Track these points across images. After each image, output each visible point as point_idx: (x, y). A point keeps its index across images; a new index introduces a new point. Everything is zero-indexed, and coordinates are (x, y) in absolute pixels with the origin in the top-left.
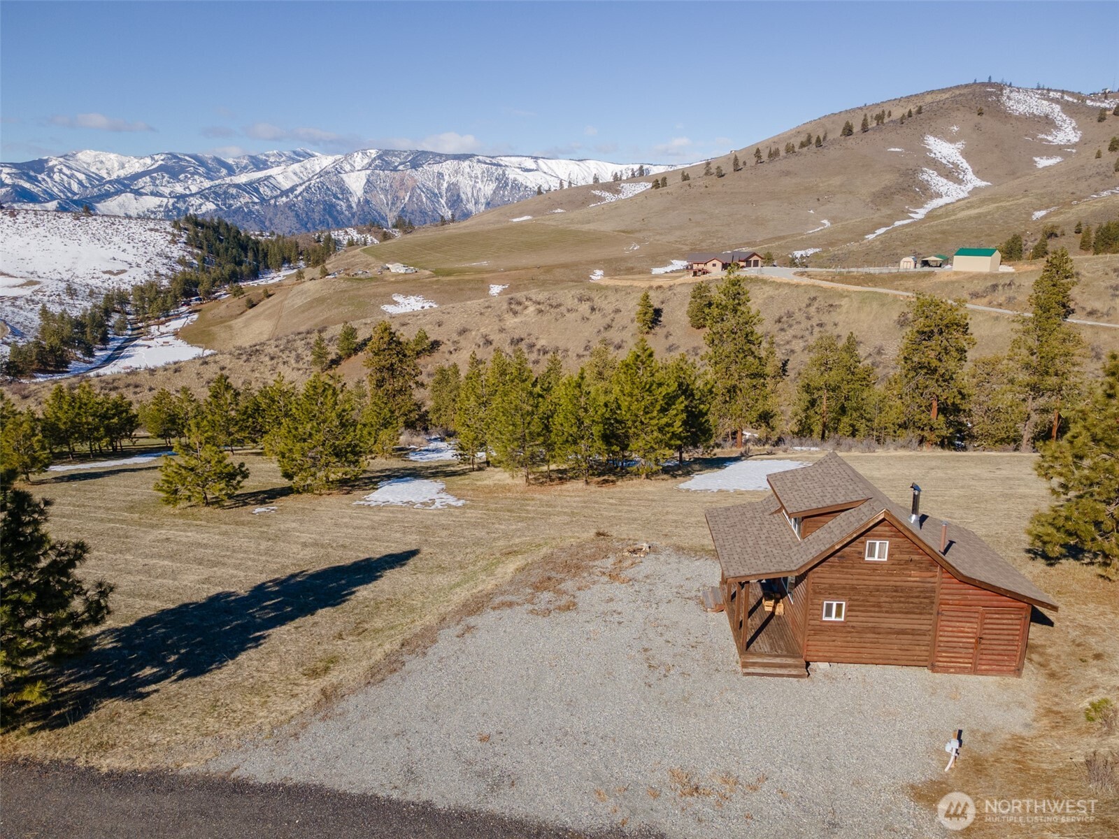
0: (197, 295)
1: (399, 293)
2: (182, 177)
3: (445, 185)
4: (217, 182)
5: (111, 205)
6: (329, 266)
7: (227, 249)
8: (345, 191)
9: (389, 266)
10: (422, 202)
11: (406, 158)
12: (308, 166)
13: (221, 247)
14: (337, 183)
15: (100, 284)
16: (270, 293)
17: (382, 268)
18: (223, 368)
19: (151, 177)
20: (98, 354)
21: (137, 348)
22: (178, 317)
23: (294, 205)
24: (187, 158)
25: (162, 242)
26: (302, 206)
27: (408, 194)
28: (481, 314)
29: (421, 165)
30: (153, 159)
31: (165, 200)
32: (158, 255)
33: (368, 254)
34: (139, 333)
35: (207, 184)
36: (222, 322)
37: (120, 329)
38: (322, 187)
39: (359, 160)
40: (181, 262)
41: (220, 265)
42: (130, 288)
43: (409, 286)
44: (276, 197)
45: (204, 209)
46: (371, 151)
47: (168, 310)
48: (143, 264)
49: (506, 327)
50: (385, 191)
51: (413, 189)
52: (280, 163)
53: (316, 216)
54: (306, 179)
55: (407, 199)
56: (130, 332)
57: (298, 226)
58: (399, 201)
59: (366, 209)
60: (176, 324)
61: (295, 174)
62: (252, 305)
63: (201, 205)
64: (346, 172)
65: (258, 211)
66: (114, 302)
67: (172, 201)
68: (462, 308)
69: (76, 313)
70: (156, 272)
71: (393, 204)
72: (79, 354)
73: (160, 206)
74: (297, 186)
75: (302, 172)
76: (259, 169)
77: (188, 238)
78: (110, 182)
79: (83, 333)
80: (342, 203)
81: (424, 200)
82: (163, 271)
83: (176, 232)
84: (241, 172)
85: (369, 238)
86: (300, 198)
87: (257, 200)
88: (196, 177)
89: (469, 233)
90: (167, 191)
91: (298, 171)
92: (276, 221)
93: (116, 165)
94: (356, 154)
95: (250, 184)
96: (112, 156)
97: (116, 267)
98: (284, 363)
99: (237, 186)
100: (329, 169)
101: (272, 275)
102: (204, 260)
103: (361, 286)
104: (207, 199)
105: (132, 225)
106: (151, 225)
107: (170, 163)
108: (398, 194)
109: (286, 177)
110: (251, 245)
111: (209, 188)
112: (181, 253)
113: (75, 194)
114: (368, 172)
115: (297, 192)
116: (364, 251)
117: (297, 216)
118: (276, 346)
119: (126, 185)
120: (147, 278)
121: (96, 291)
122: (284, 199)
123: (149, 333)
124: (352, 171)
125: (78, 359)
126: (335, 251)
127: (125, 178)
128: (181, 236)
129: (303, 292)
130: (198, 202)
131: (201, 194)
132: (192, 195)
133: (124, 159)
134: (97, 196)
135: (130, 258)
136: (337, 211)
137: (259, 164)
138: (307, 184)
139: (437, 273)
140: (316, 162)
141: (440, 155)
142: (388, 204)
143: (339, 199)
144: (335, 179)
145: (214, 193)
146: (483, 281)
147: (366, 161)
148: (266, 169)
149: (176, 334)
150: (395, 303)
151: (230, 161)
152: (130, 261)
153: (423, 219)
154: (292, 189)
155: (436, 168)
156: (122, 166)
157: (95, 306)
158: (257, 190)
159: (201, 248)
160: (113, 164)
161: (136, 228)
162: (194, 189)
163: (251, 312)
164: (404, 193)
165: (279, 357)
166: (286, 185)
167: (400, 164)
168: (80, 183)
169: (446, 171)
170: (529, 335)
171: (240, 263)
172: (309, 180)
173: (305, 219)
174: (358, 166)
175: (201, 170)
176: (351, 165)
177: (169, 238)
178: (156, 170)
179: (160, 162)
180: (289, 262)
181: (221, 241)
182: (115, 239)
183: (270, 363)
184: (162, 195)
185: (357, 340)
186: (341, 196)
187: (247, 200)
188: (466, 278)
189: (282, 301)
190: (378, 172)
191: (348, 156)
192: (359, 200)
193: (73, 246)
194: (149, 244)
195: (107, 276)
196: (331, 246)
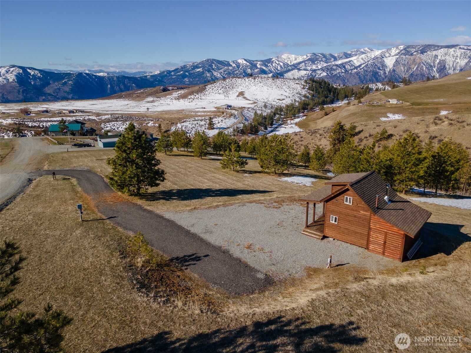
0: (307, 109)
1: (391, 112)
2: (316, 62)
3: (438, 61)
4: (329, 64)
5: (289, 75)
6: (362, 100)
7: (323, 91)
8: (384, 66)
9: (389, 100)
10: (423, 70)
11: (419, 48)
12: (369, 55)
13: (321, 90)
14: (381, 62)
15: (275, 104)
16: (335, 110)
17: (386, 101)
18: (302, 137)
19: (305, 63)
20: (269, 129)
21: (282, 128)
22: (298, 117)
23: (359, 73)
24: (319, 55)
25: (299, 88)
26: (362, 73)
27: (416, 66)
28: (418, 123)
29: (426, 52)
30: (307, 56)
31: (308, 72)
32: (297, 93)
33: (382, 95)
34: (284, 123)
35: (325, 65)
36: (313, 121)
37: (278, 121)
38: (374, 65)
39: (394, 51)
40: (305, 96)
41: (319, 98)
42: (284, 106)
43: (396, 110)
44: (352, 70)
45: (322, 75)
46: (401, 46)
47: (295, 115)
48: (291, 97)
49: (429, 131)
50: (404, 65)
51: (420, 64)
52: (356, 54)
53: (368, 78)
54: (367, 61)
55: (415, 69)
56: (281, 122)
57: (359, 82)
58: (410, 70)
59: (393, 74)
60: (297, 120)
61: (362, 59)
62: (326, 114)
63: (321, 73)
64: (386, 57)
65: (343, 76)
66: (278, 110)
67: (310, 72)
68: (409, 120)
69: (265, 114)
70: (295, 100)
71: (407, 71)
72: (263, 128)
73: (306, 74)
74: (362, 64)
75: (365, 58)
76: (347, 58)
77: (309, 87)
78: (290, 66)
79: (265, 121)
80: (381, 71)
81: (424, 69)
82: (297, 99)
83: (305, 84)
84: (339, 59)
85: (387, 87)
86: (362, 70)
87: (343, 71)
88: (321, 62)
89: (439, 85)
90: (309, 68)
91: (364, 58)
92: (350, 80)
93: (294, 59)
94: (393, 48)
95: (342, 64)
96: (293, 56)
97: (282, 98)
98: (325, 137)
99: (337, 65)
100: (378, 56)
101: (339, 102)
102: (313, 96)
103: (373, 109)
104: (324, 71)
105: (290, 82)
106: (297, 82)
107: (313, 57)
108: (411, 67)
109: (358, 61)
110: (333, 90)
111: (325, 67)
112: (305, 92)
113: (278, 70)
114: (397, 56)
115: (361, 67)
116: (381, 93)
117: (360, 77)
118: (323, 131)
119: (296, 67)
120: (291, 102)
121: (273, 106)
122: (355, 70)
123: (287, 123)
124: (389, 57)
125: (262, 130)
126: (369, 93)
127: (296, 64)
128: (307, 86)
129: (348, 110)
130: (320, 72)
131: (322, 69)
132: (318, 70)
133: (297, 57)
134: (286, 71)
135: (287, 94)
136: (378, 75)
137: (347, 56)
138: (367, 63)
139: (413, 104)
140: (373, 53)
141: (438, 46)
142: (404, 71)
143: (380, 70)
144: (380, 60)
145: (327, 68)
146: (437, 109)
147: (397, 51)
148: (350, 58)
149: (296, 124)
150: (388, 117)
151: (336, 55)
152: (287, 95)
153: (421, 78)
154: (360, 66)
155: (434, 53)
156: (296, 59)
157: (271, 112)
158: (344, 67)
159: (313, 91)
160: (292, 58)
161: (292, 83)
162: (320, 67)
163: (326, 117)
164: (414, 66)
165: (323, 135)
166: (357, 64)
167: (415, 52)
168: (281, 67)
169: (440, 54)
170: (441, 135)
171: (326, 97)
172: (368, 61)
173: (363, 79)
174: (393, 54)
175: (324, 59)
176: (390, 54)
177: (302, 87)
178: (307, 60)
179: (309, 57)
180: (348, 97)
181: (321, 88)
182: (284, 87)
183: (319, 137)
184: (307, 70)
185: (356, 131)
186: (381, 68)
187: (340, 71)
188: (428, 107)
189: (338, 114)
190: (402, 56)
191: (389, 50)
192: (390, 70)
193: (270, 89)
194: (295, 89)
195: (278, 101)
196: (368, 90)
